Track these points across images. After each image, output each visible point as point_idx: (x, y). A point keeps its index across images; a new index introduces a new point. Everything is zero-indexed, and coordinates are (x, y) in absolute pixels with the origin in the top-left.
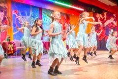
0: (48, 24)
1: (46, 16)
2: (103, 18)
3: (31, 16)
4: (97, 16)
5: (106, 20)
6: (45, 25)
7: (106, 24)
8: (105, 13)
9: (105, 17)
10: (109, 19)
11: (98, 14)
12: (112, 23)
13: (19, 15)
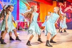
0: (24, 8)
1: (22, 2)
2: (63, 6)
3: (11, 2)
4: (60, 4)
5: (66, 8)
6: (21, 9)
7: (66, 10)
8: (65, 2)
9: (65, 5)
10: (68, 7)
11: (60, 3)
12: (70, 10)
13: (2, 2)
